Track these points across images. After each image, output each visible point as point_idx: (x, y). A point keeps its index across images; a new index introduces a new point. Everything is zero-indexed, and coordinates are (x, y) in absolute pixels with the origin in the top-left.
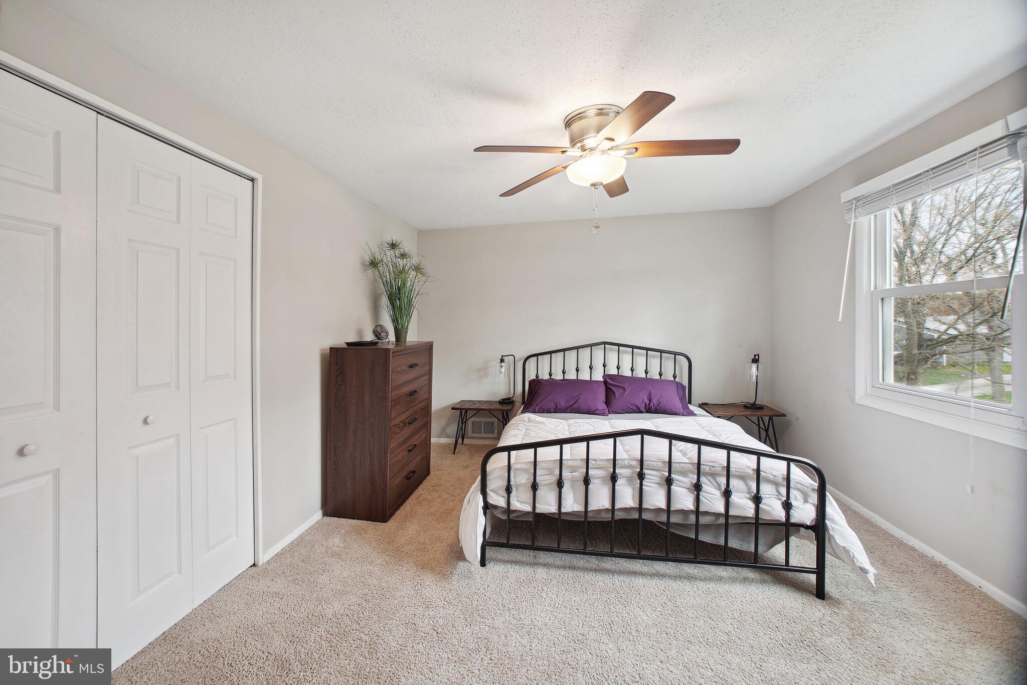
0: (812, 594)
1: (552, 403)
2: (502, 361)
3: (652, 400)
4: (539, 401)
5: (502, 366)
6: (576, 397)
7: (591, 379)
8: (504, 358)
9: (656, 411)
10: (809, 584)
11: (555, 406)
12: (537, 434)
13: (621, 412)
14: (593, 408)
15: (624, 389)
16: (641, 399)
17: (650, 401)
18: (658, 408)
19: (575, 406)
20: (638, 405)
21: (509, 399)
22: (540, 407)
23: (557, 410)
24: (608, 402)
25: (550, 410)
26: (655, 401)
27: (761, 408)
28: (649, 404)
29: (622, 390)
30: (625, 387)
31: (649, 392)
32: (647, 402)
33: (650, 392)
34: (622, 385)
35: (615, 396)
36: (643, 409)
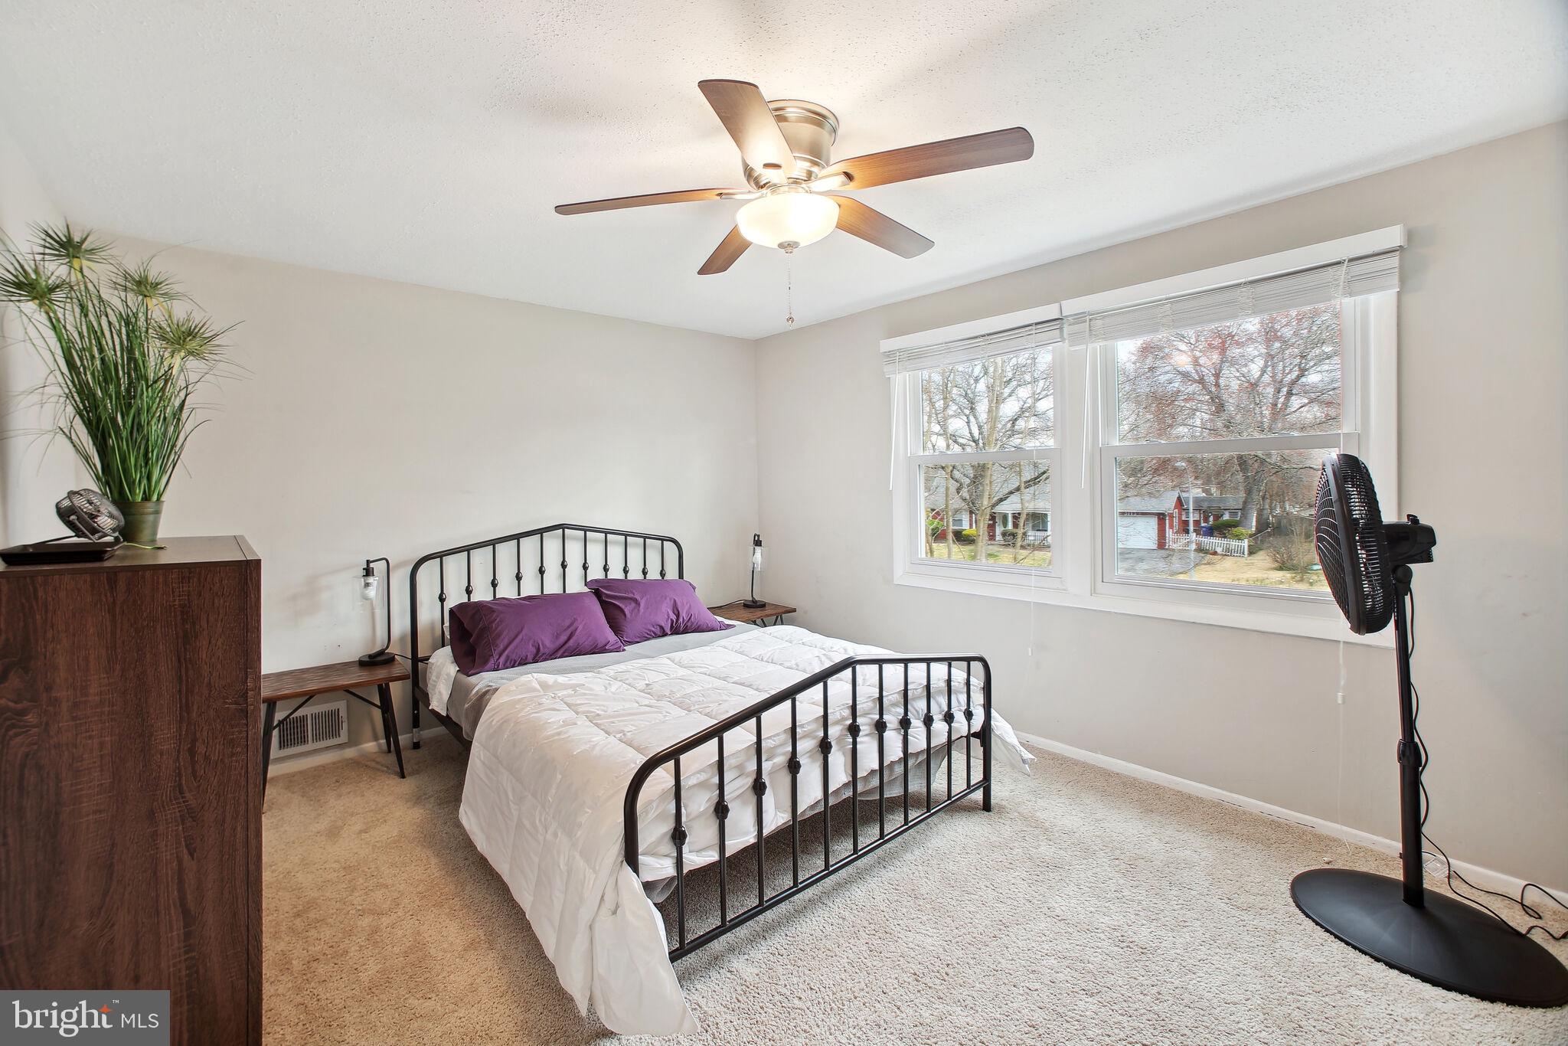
0: (980, 809)
1: (531, 646)
2: (368, 572)
3: (681, 613)
4: (502, 647)
5: (367, 585)
6: (569, 627)
7: (564, 591)
8: (372, 565)
9: (685, 631)
10: (976, 802)
11: (534, 650)
12: (605, 709)
13: (638, 640)
14: (601, 642)
15: (636, 601)
16: (664, 616)
17: (678, 616)
18: (689, 624)
19: (571, 643)
20: (663, 625)
21: (382, 653)
22: (508, 657)
23: (539, 656)
24: (616, 628)
25: (526, 658)
26: (684, 614)
27: (763, 606)
28: (677, 620)
29: (633, 605)
30: (637, 597)
31: (673, 600)
32: (674, 618)
33: (675, 601)
34: (631, 595)
35: (625, 615)
36: (668, 631)
